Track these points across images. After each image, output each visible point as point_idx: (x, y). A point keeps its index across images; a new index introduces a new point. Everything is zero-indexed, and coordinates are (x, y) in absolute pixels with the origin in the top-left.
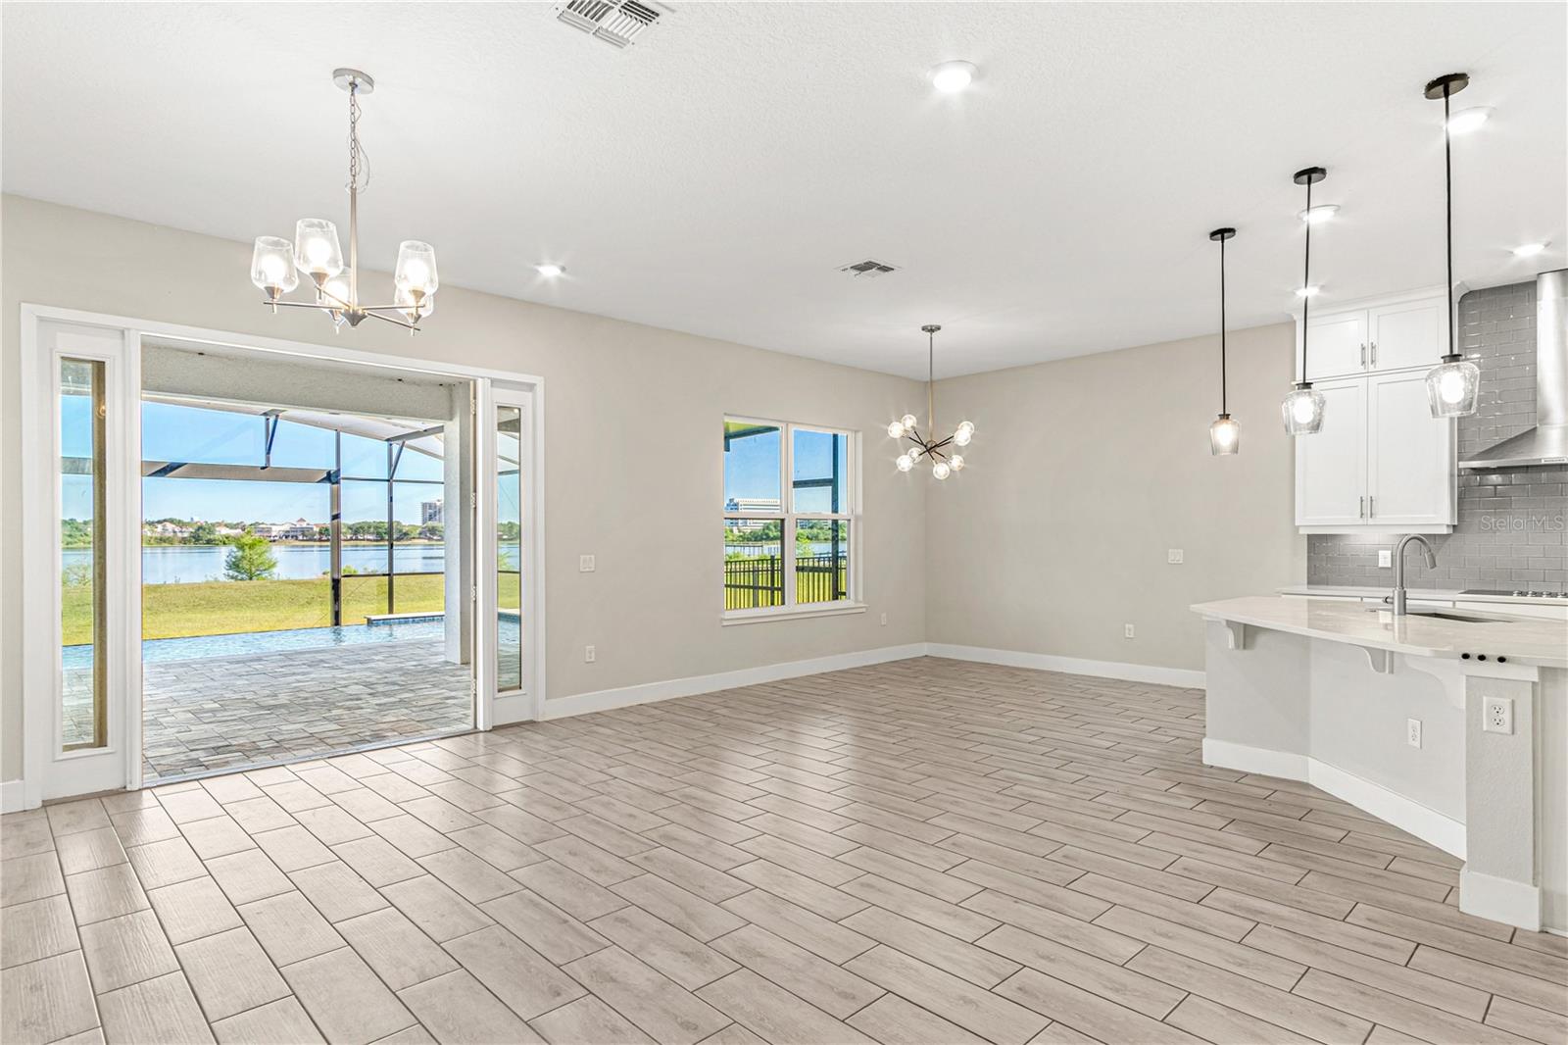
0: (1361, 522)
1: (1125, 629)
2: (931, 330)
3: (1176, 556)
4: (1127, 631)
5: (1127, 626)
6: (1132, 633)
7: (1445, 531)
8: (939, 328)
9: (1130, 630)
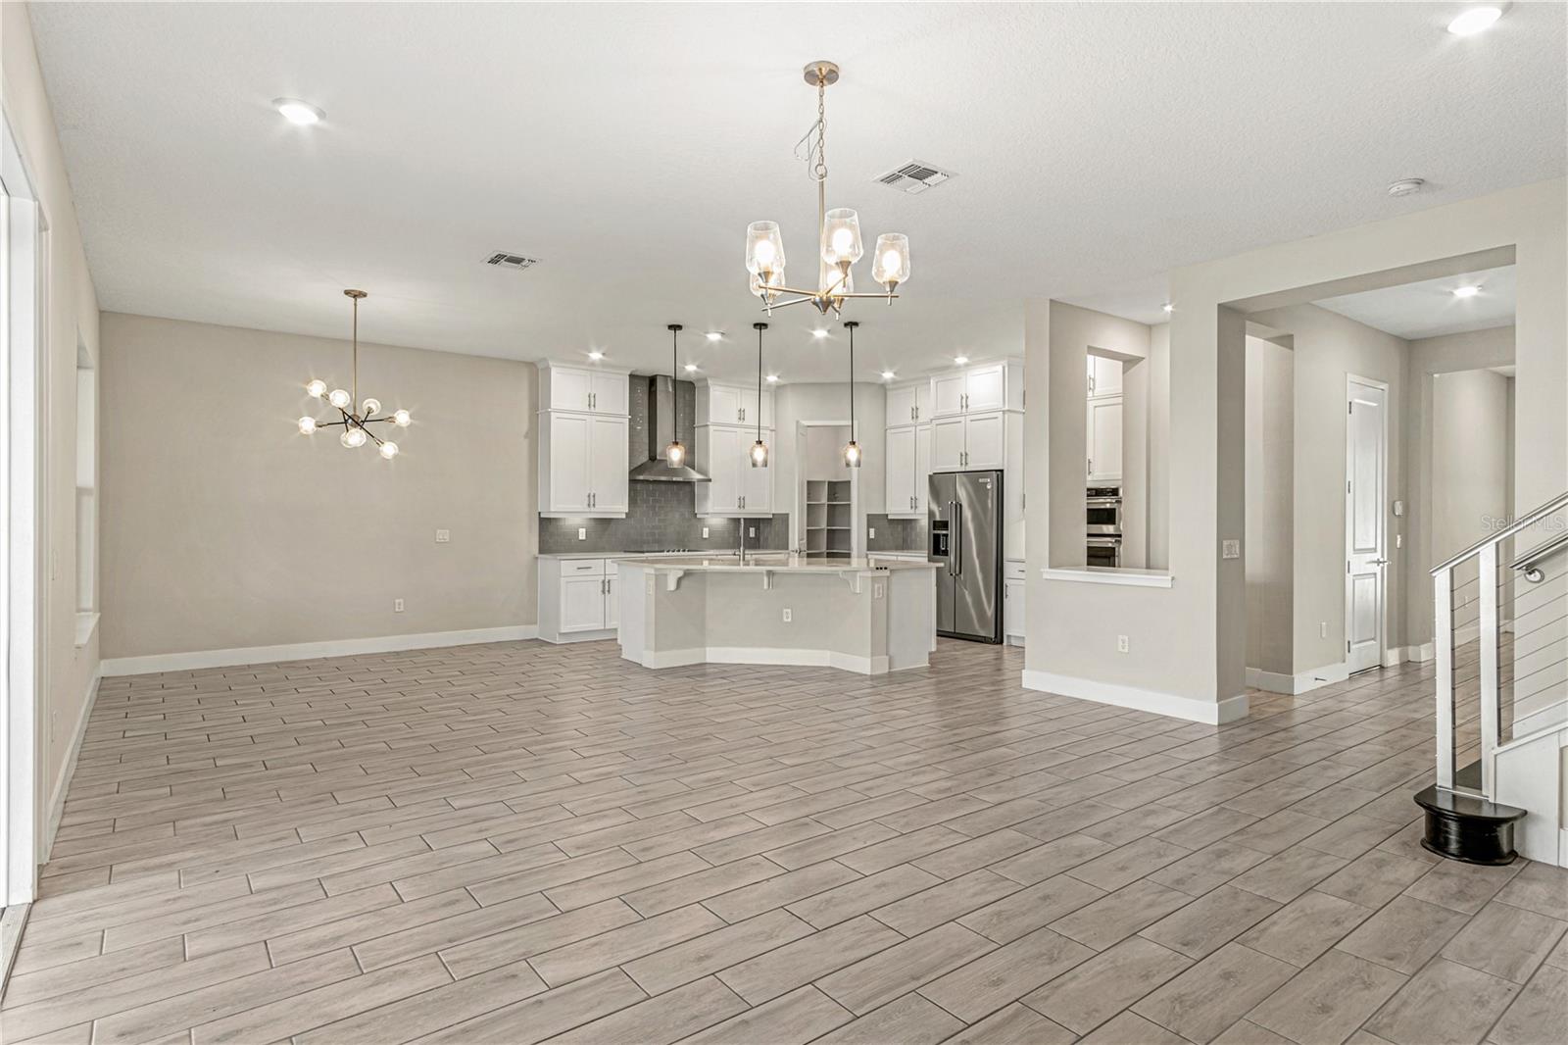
0: (587, 510)
1: (394, 603)
2: (356, 295)
3: (443, 535)
4: (397, 606)
5: (397, 601)
6: (402, 606)
7: (624, 516)
8: (365, 295)
9: (399, 604)
